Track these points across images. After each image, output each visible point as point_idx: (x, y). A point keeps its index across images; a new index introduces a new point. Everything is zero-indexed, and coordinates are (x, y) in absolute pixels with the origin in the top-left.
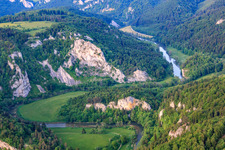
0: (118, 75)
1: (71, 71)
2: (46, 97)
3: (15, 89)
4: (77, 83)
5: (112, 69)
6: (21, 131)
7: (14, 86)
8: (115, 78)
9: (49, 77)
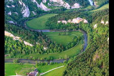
0: (67, 6)
1: (46, 4)
2: (37, 17)
3: (23, 14)
4: (49, 10)
5: (64, 3)
6: (33, 36)
7: (23, 12)
8: (65, 7)
9: (37, 8)
